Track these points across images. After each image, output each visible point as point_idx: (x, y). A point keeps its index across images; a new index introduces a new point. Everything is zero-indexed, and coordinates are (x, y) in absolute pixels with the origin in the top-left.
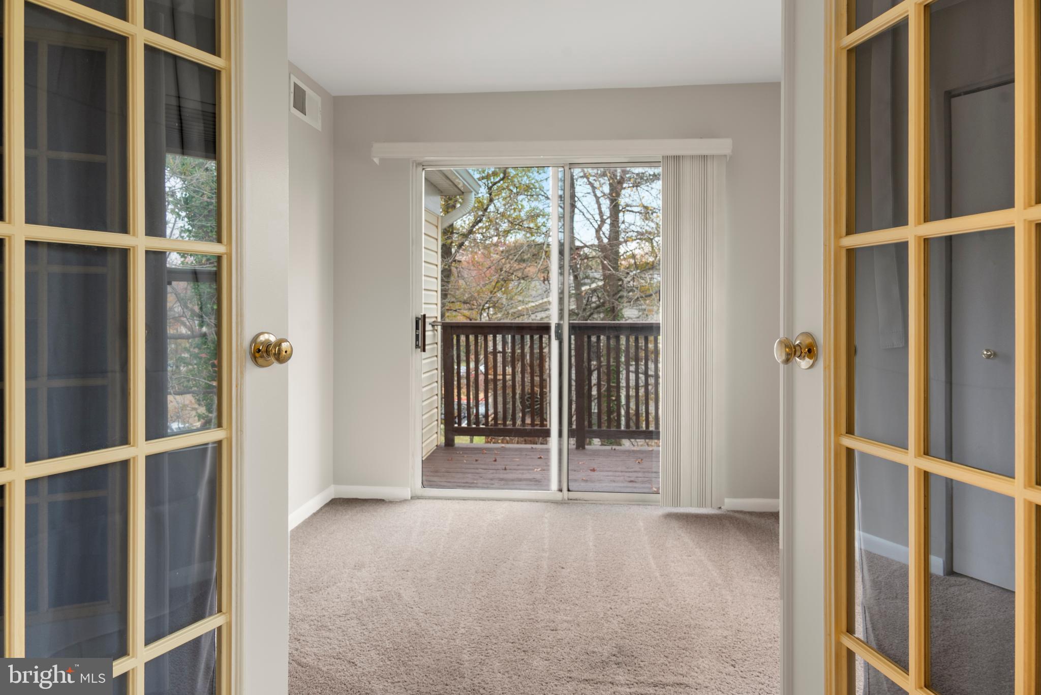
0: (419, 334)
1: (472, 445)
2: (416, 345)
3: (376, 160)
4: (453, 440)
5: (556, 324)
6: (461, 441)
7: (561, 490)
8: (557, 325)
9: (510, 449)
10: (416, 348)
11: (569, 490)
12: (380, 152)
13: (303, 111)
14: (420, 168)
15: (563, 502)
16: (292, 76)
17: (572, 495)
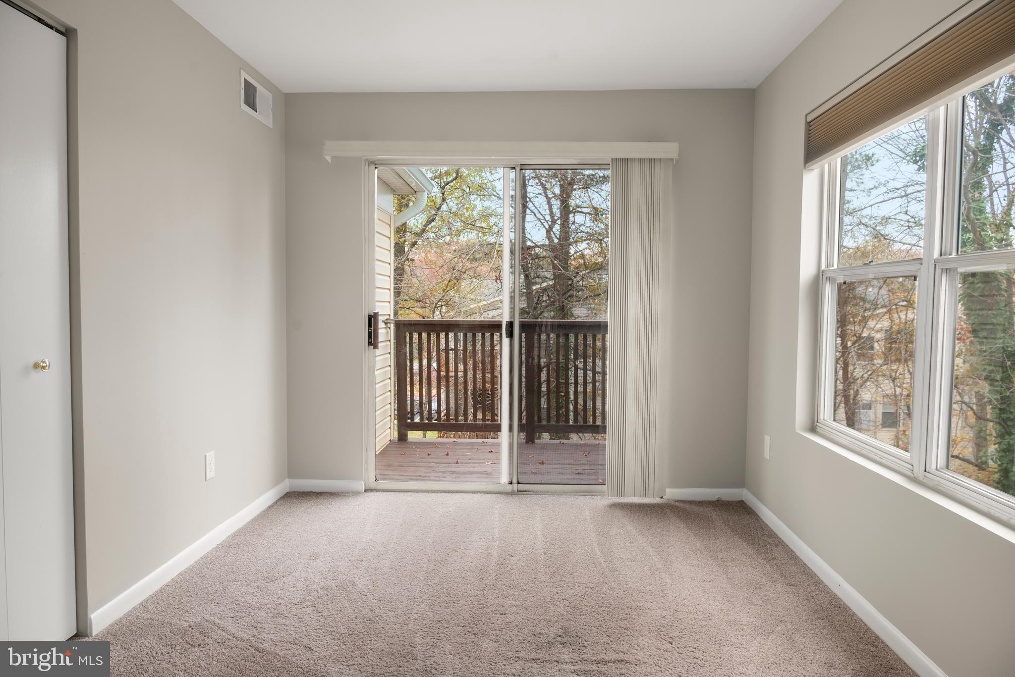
0: (371, 332)
1: (425, 440)
2: (369, 343)
3: (328, 158)
4: (406, 435)
5: (507, 322)
6: (414, 436)
7: (511, 483)
9: (462, 444)
11: (518, 483)
12: (332, 150)
13: (254, 108)
14: (373, 167)
15: (512, 493)
16: (242, 72)
17: (522, 487)
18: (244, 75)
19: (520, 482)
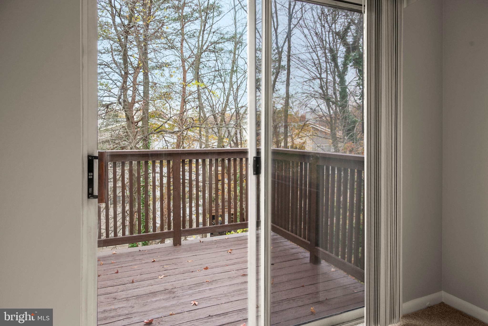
0: (93, 178)
2: (89, 194)
5: (254, 157)
8: (255, 159)
10: (89, 197)
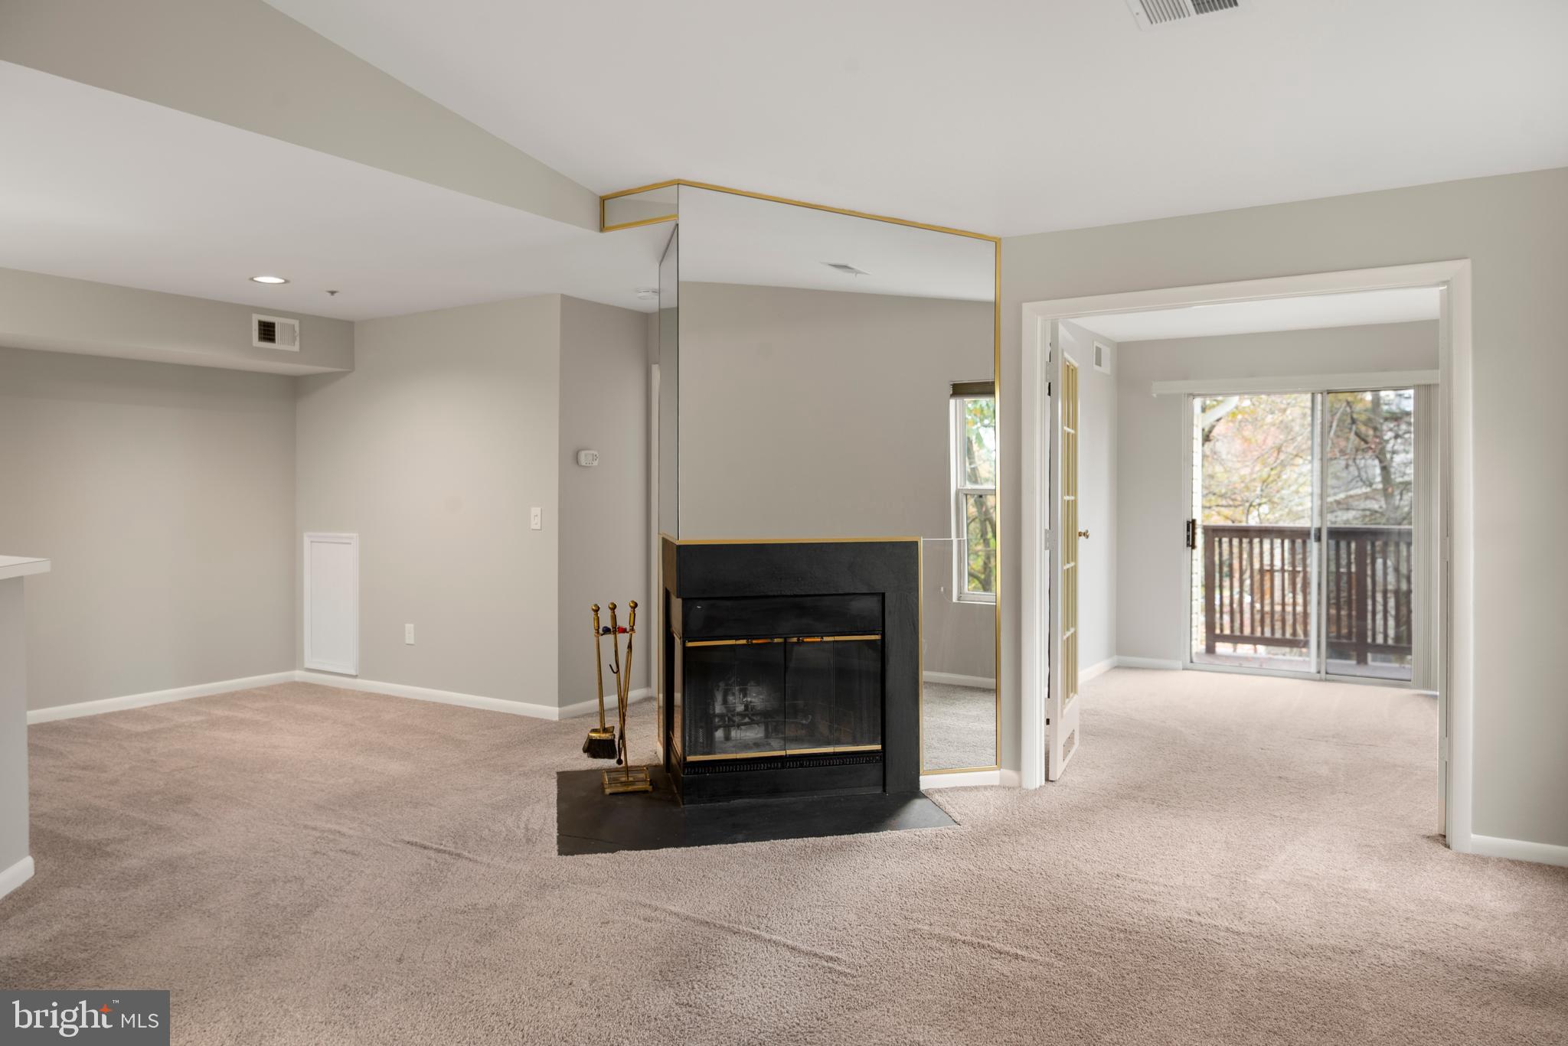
0: (1189, 535)
2: (1187, 544)
3: (1155, 395)
4: (1214, 647)
6: (1222, 648)
7: (1319, 672)
8: (1316, 529)
9: (1278, 660)
11: (1327, 673)
12: (1158, 388)
13: (1100, 365)
14: (1192, 397)
15: (1321, 680)
16: (1095, 342)
17: (1328, 676)
18: (1096, 344)
19: (1329, 671)
